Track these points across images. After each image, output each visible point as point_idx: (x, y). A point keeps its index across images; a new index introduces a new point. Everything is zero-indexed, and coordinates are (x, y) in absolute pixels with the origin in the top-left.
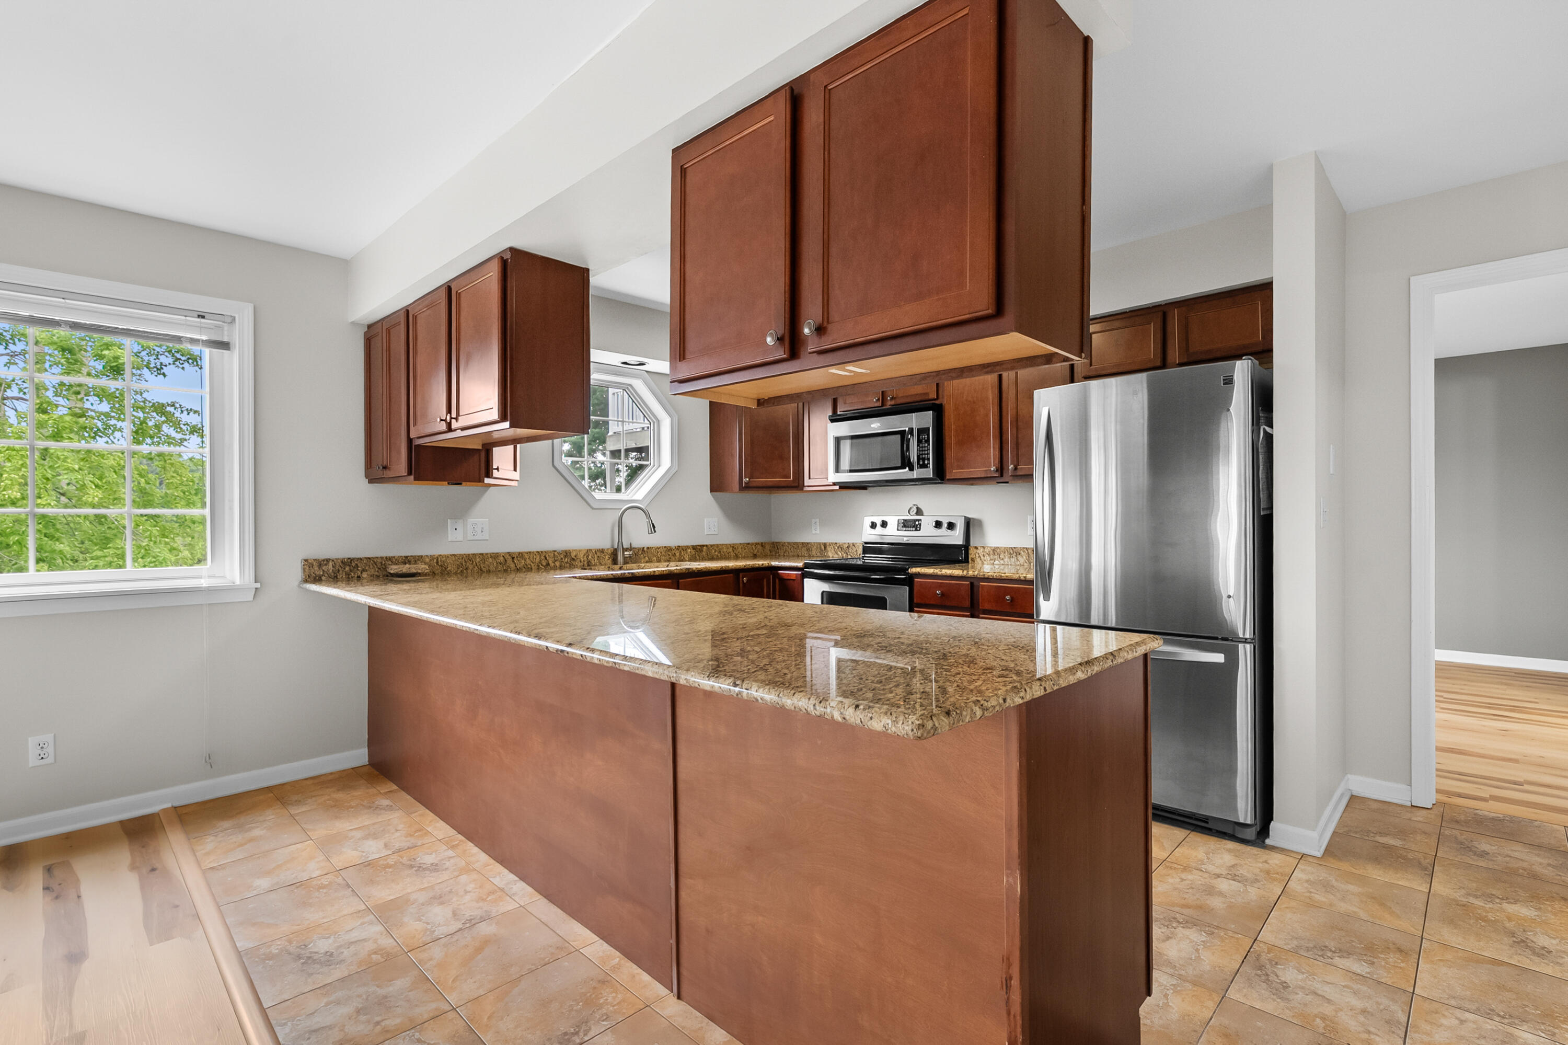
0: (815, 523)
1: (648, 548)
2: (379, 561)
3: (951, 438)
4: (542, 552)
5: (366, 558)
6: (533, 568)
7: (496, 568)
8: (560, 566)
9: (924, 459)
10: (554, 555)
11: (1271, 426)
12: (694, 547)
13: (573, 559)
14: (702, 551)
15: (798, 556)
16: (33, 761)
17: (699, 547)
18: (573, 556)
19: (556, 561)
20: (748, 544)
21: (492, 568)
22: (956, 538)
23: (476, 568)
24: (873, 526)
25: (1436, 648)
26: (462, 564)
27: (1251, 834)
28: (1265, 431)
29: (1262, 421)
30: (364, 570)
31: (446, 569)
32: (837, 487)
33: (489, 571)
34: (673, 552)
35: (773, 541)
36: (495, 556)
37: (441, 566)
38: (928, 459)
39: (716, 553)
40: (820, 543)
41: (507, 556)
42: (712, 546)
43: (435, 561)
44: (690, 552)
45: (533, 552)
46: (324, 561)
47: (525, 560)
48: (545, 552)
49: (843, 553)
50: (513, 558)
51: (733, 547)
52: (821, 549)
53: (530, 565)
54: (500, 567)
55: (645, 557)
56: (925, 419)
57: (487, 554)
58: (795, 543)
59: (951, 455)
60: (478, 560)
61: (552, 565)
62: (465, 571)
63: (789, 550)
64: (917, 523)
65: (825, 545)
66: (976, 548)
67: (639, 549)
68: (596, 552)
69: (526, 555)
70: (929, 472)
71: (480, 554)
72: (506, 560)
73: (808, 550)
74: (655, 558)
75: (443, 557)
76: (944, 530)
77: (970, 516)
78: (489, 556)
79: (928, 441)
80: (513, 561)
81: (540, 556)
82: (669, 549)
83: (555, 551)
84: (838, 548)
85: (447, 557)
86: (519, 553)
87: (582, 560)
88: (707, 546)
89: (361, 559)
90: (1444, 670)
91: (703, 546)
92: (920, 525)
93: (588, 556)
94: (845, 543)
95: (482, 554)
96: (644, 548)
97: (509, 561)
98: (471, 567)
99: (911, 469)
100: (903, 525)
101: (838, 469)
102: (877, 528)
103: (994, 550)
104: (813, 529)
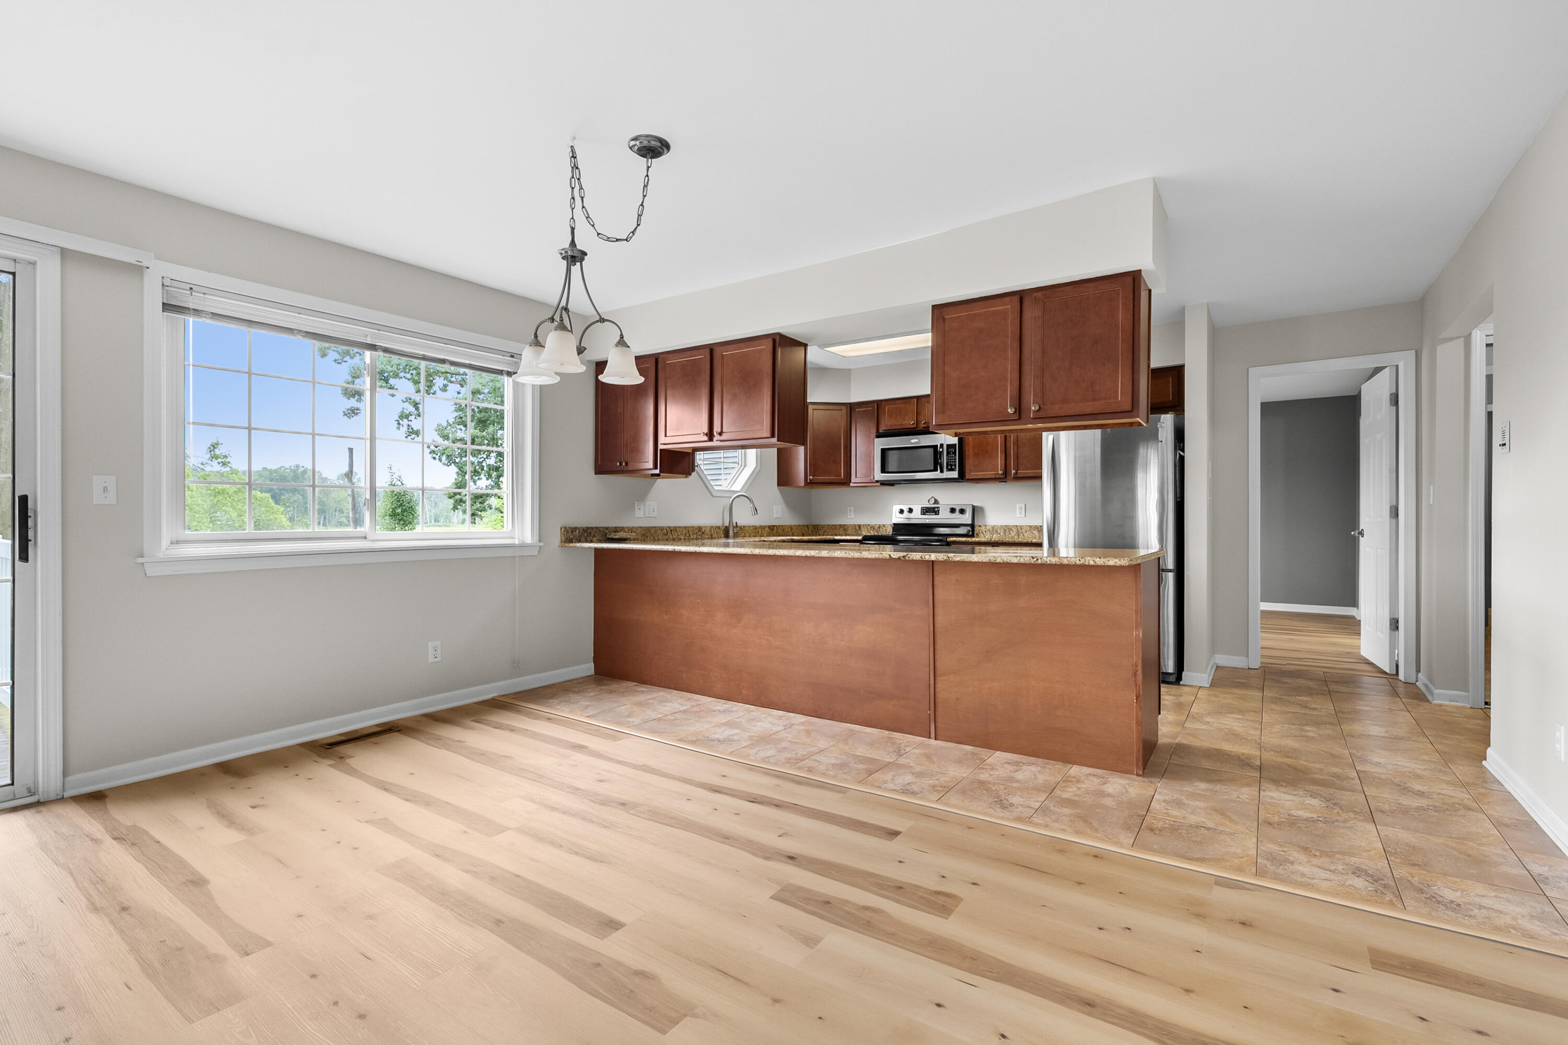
0: (850, 510)
2: (602, 529)
3: (969, 451)
5: (595, 527)
7: (662, 537)
8: (696, 538)
9: (951, 466)
10: (693, 529)
11: (1183, 451)
12: (769, 527)
14: (774, 529)
16: (431, 659)
17: (772, 527)
18: (702, 531)
19: (693, 534)
20: (800, 525)
21: (659, 537)
22: (967, 519)
23: (652, 537)
24: (902, 511)
26: (644, 534)
27: (1172, 679)
29: (1178, 448)
30: (594, 536)
32: (879, 484)
33: (658, 540)
34: (758, 530)
35: (813, 524)
36: (662, 529)
38: (955, 465)
39: (781, 532)
40: (855, 525)
41: (668, 530)
42: (779, 526)
43: (631, 531)
44: (767, 530)
45: (681, 527)
46: (574, 528)
47: (677, 533)
48: (688, 527)
49: (875, 532)
50: (671, 531)
51: (791, 527)
52: (855, 529)
53: (680, 536)
54: (664, 537)
57: (657, 527)
58: (833, 525)
59: (969, 463)
60: (652, 531)
61: (691, 537)
62: (646, 539)
63: (827, 530)
64: (936, 509)
65: (859, 526)
66: (980, 526)
67: (740, 527)
69: (678, 529)
70: (954, 474)
72: (667, 532)
73: (845, 530)
74: (747, 534)
75: (634, 529)
76: (957, 514)
77: (975, 505)
78: (658, 529)
79: (955, 453)
80: (671, 533)
81: (686, 531)
82: (755, 528)
83: (693, 527)
84: (873, 528)
85: (637, 528)
86: (675, 527)
88: (776, 526)
89: (593, 528)
91: (774, 526)
92: (939, 511)
94: (876, 525)
95: (655, 527)
97: (669, 533)
98: (649, 536)
99: (942, 471)
100: (925, 511)
101: (883, 470)
102: (904, 514)
103: (993, 527)
104: (849, 514)
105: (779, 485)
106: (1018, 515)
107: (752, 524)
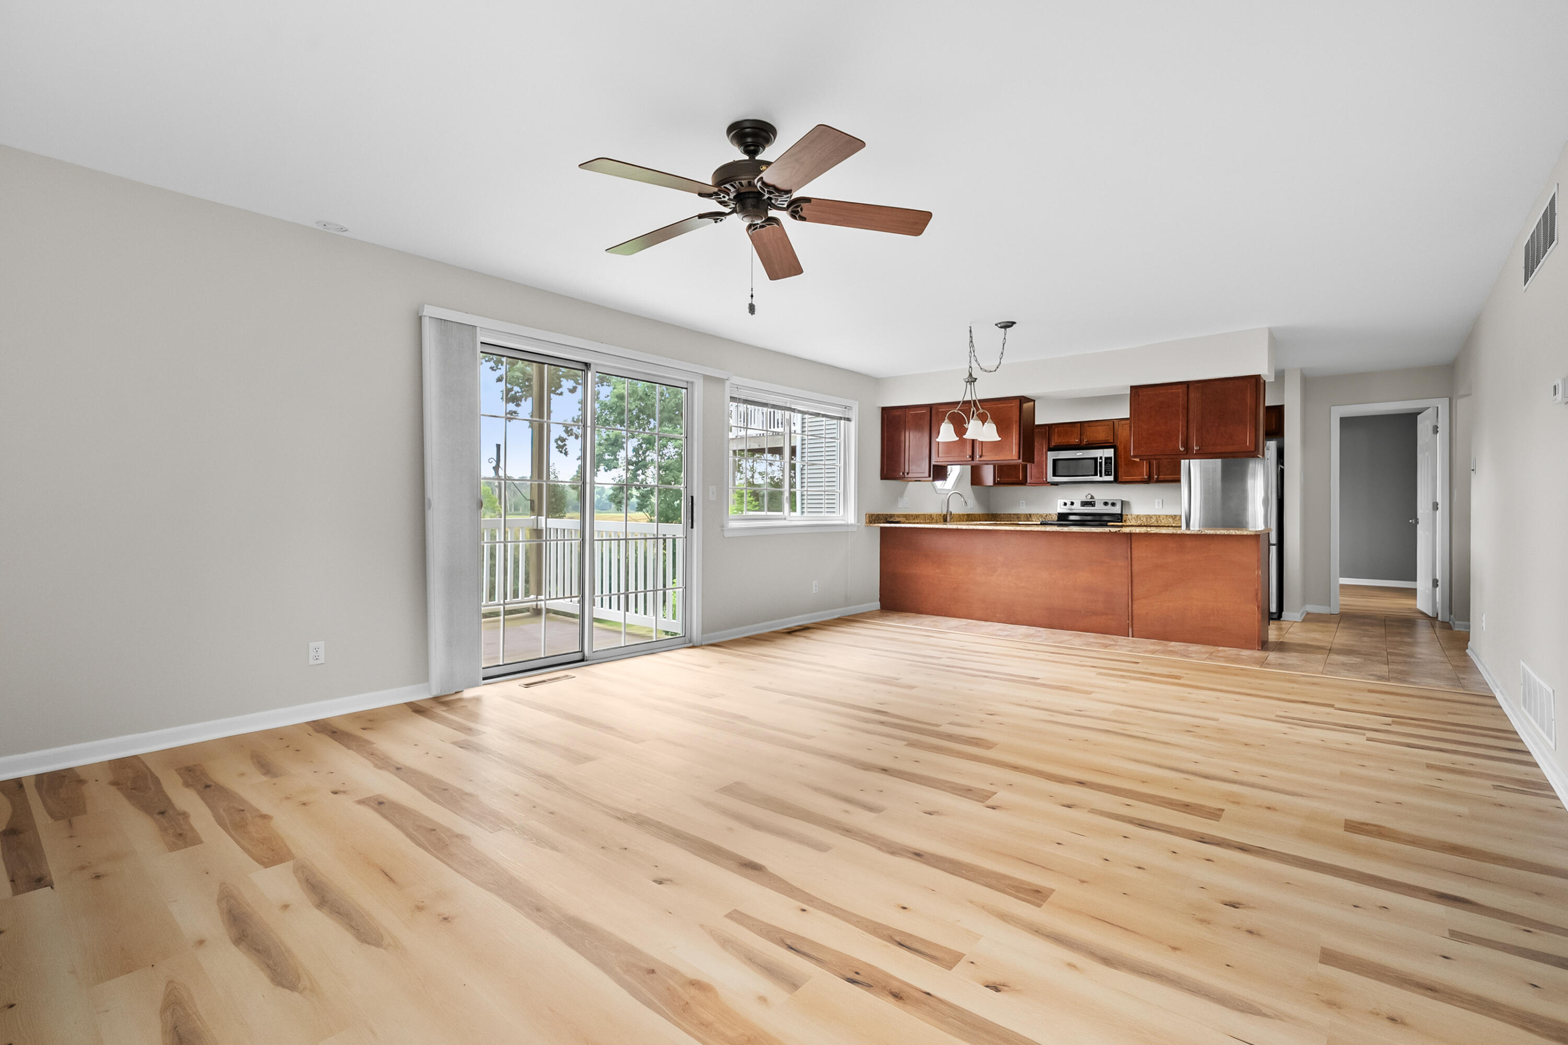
0: (1023, 503)
2: (885, 515)
3: (1122, 462)
9: (1108, 472)
11: (1283, 465)
16: (814, 592)
22: (1117, 510)
24: (1065, 504)
25: (1340, 577)
27: (1275, 616)
28: (1281, 468)
29: (1279, 463)
30: (881, 520)
36: (912, 515)
38: (1111, 472)
40: (1026, 514)
41: (915, 516)
51: (979, 515)
56: (1110, 453)
58: (1008, 514)
59: (1121, 471)
64: (1092, 503)
65: (1030, 515)
66: (1127, 515)
70: (1111, 478)
76: (1109, 506)
77: (1123, 500)
79: (1111, 463)
82: (962, 514)
86: (918, 514)
90: (1343, 587)
92: (1095, 504)
94: (1044, 514)
95: (909, 514)
99: (1101, 476)
100: (1084, 504)
101: (1054, 475)
102: (1067, 505)
103: (1137, 516)
105: (972, 484)
106: (1156, 507)
107: (958, 513)
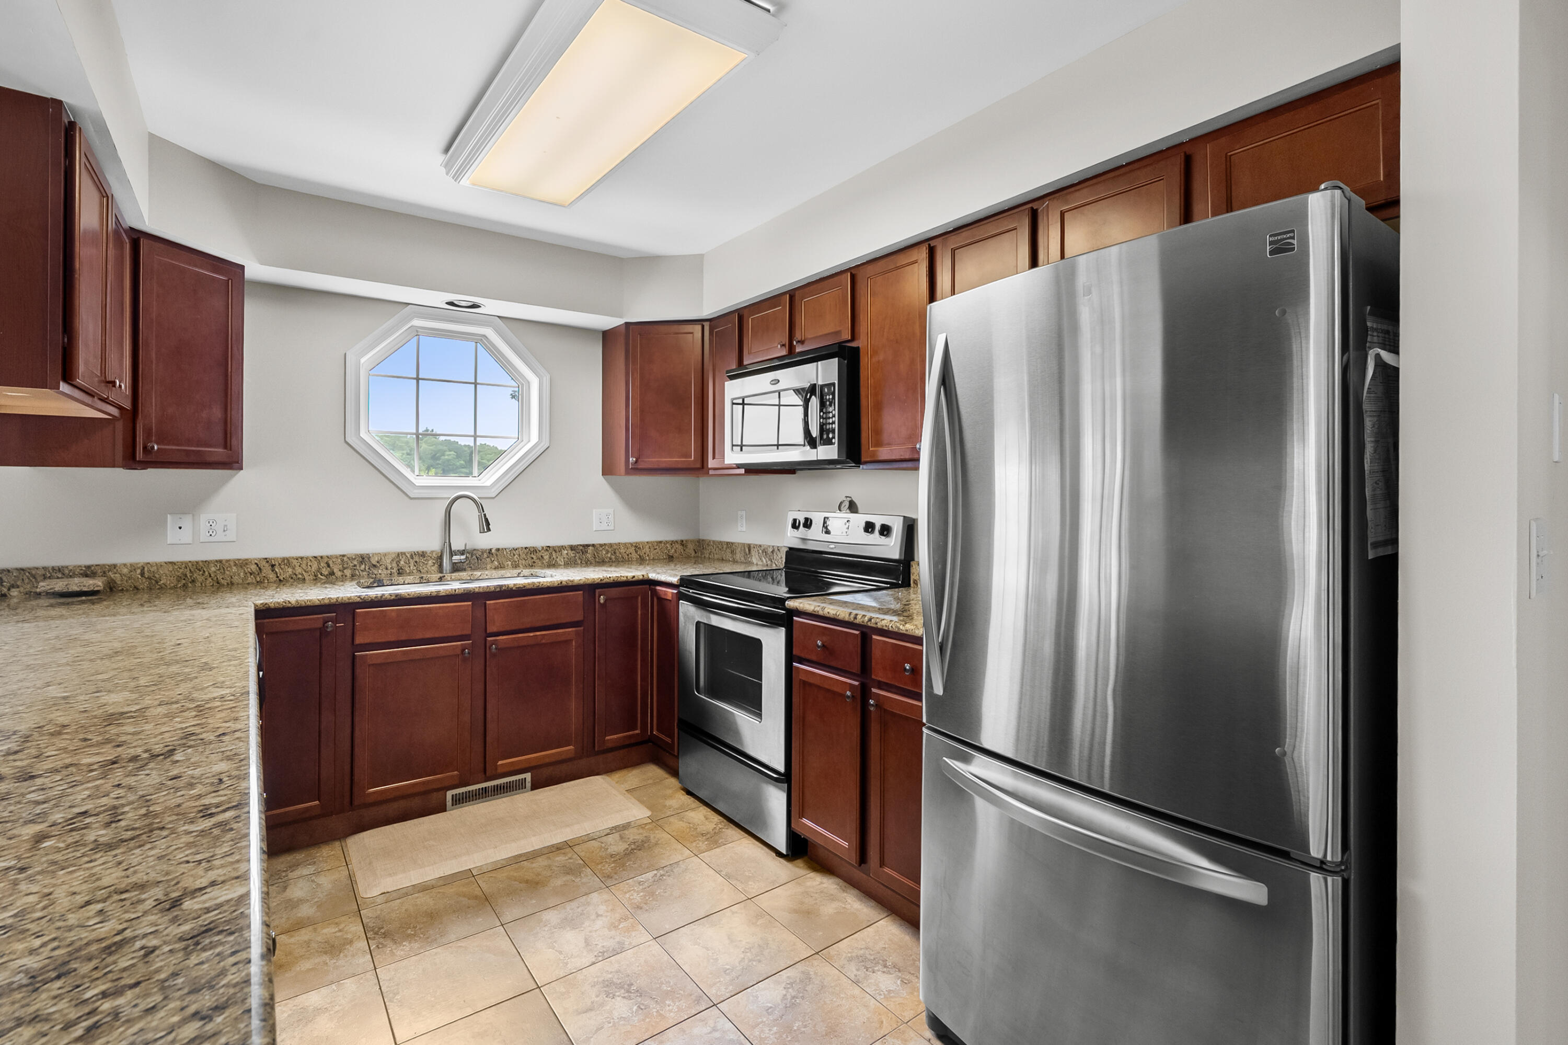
0: (739, 517)
1: (498, 550)
2: (41, 572)
4: (322, 557)
5: (17, 569)
6: (307, 578)
7: (245, 578)
8: (353, 576)
10: (342, 560)
12: (572, 548)
13: (375, 566)
14: (587, 552)
15: (723, 559)
17: (581, 548)
18: (374, 562)
19: (345, 568)
20: (661, 542)
21: (236, 579)
22: (892, 548)
23: (210, 579)
24: (796, 525)
26: (186, 575)
28: (1379, 361)
29: (1373, 338)
31: (157, 582)
32: (742, 471)
33: (231, 585)
34: (539, 554)
35: (701, 538)
36: (242, 564)
37: (149, 578)
38: (835, 431)
39: (609, 555)
40: (744, 544)
41: (263, 564)
42: (601, 545)
43: (139, 571)
44: (567, 554)
45: (307, 558)
47: (294, 569)
48: (328, 557)
49: (767, 560)
50: (273, 566)
51: (637, 547)
52: (745, 553)
53: (302, 574)
54: (250, 579)
55: (492, 562)
56: (828, 372)
57: (228, 561)
59: (869, 426)
60: (213, 569)
61: (339, 574)
62: (190, 585)
63: (713, 550)
65: (749, 546)
67: (483, 551)
68: (412, 556)
69: (295, 562)
70: (835, 451)
71: (217, 561)
72: (260, 569)
73: (733, 552)
74: (510, 563)
75: (152, 566)
76: (875, 538)
78: (232, 564)
79: (834, 404)
80: (273, 571)
81: (319, 563)
83: (344, 556)
84: (763, 552)
85: (159, 566)
86: (283, 559)
87: (389, 567)
88: (593, 545)
89: (9, 571)
91: (588, 546)
93: (399, 562)
94: (769, 546)
95: (221, 561)
96: (491, 550)
97: (267, 570)
98: (200, 579)
102: (800, 530)
104: (739, 524)
